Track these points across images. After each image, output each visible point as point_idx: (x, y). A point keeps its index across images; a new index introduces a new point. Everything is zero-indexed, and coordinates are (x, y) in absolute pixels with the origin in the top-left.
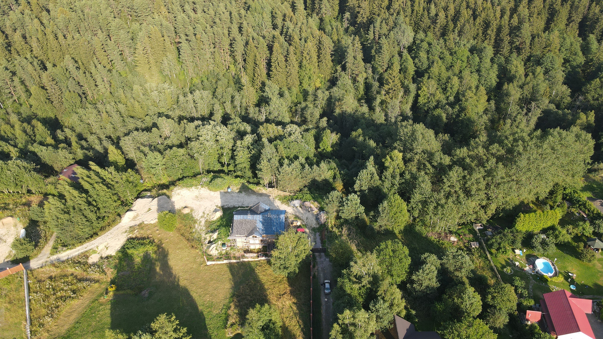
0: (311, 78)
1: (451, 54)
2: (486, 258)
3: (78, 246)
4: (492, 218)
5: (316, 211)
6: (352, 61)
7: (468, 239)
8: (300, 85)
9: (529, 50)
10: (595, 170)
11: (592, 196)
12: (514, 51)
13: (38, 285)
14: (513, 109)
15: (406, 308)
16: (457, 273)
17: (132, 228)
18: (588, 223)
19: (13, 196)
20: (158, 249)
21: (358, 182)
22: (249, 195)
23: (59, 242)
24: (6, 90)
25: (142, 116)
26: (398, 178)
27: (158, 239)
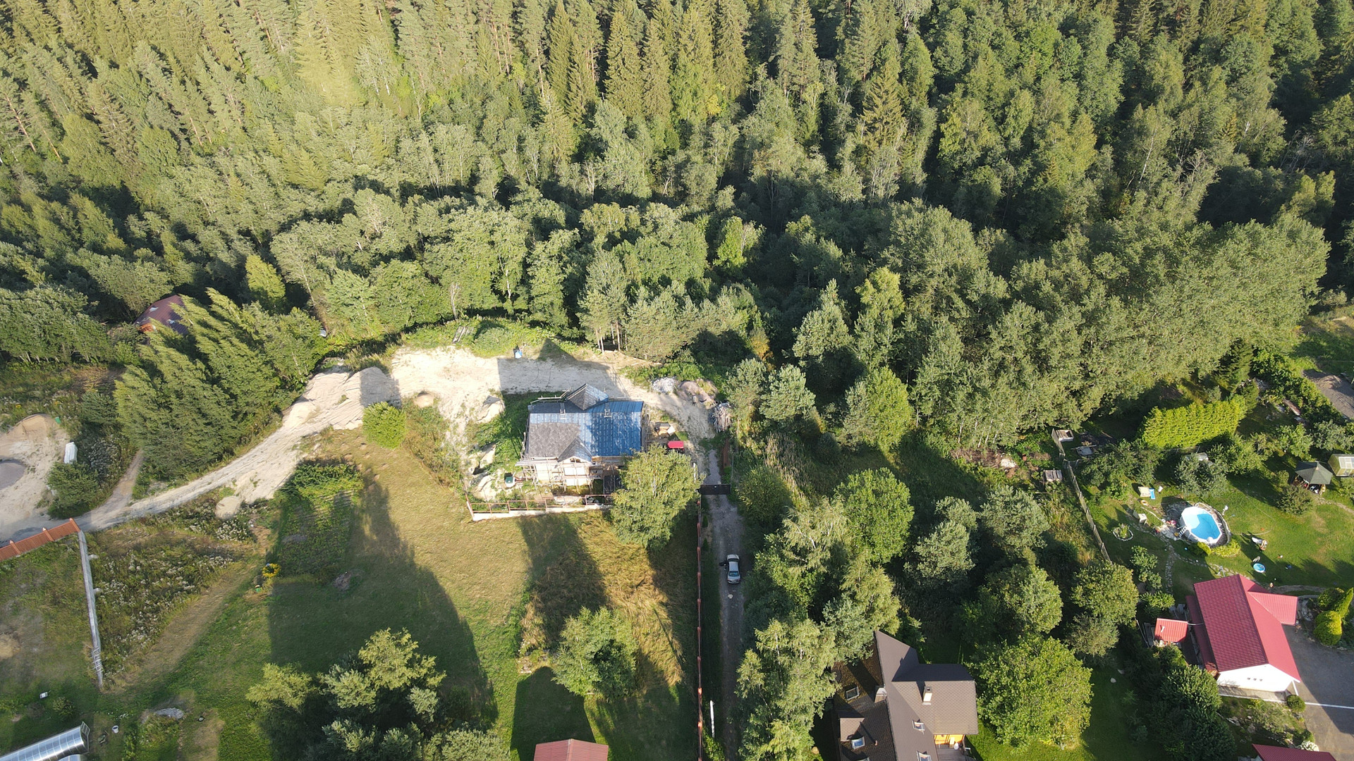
0: (699, 95)
1: (1018, 37)
2: (1077, 505)
3: (193, 480)
4: (1093, 417)
5: (709, 401)
6: (792, 56)
7: (1039, 463)
8: (674, 109)
9: (1198, 27)
10: (1328, 308)
11: (1316, 368)
12: (1163, 27)
13: (111, 564)
14: (1153, 166)
15: (901, 614)
16: (1012, 540)
17: (307, 440)
18: (1301, 430)
19: (42, 368)
20: (366, 487)
21: (801, 337)
22: (561, 367)
23: (151, 469)
24: (7, 123)
25: (318, 183)
26: (890, 329)
27: (365, 463)
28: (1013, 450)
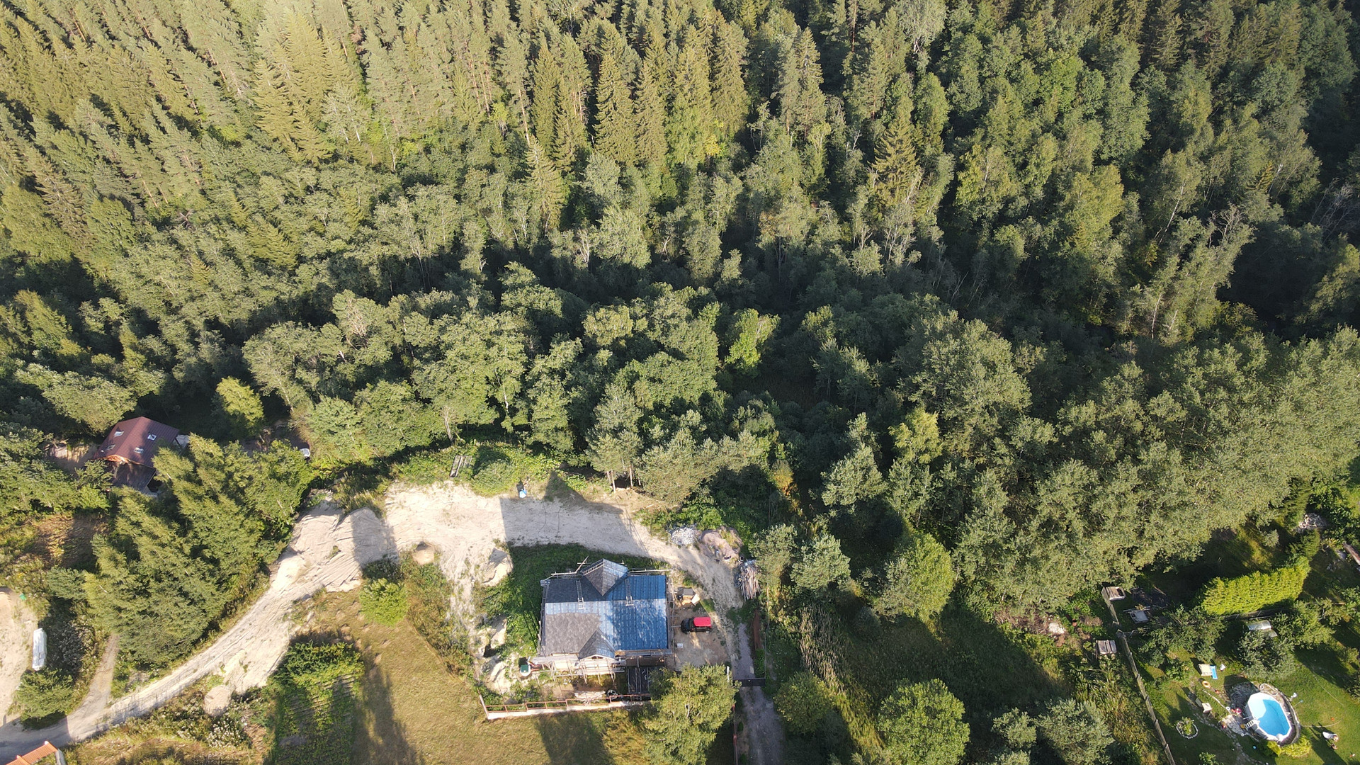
0: (697, 137)
1: (1038, 70)
2: (1135, 689)
3: (176, 667)
5: (733, 556)
6: (796, 93)
7: (1090, 630)
8: (670, 153)
9: (1227, 50)
12: (1190, 51)
16: (1074, 756)
17: (299, 606)
20: (366, 672)
21: (831, 487)
22: (570, 509)
23: (129, 656)
25: (288, 259)
26: (927, 477)
27: (364, 639)
28: (1061, 612)
